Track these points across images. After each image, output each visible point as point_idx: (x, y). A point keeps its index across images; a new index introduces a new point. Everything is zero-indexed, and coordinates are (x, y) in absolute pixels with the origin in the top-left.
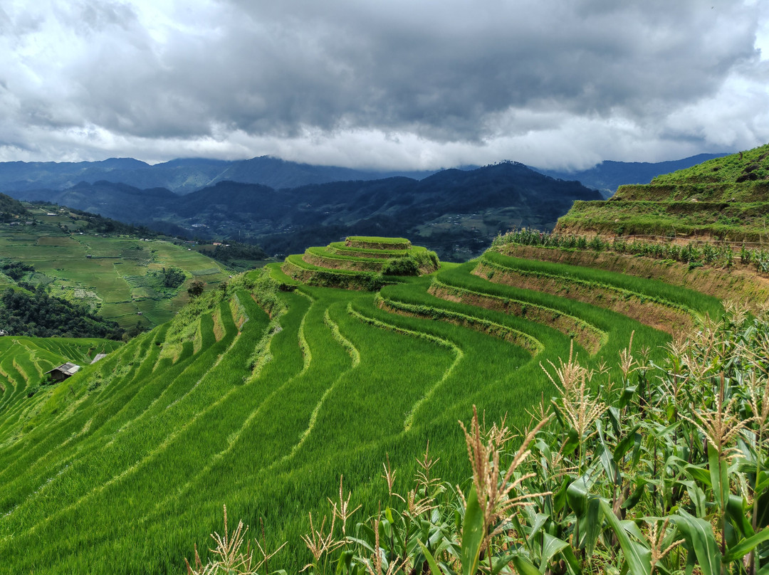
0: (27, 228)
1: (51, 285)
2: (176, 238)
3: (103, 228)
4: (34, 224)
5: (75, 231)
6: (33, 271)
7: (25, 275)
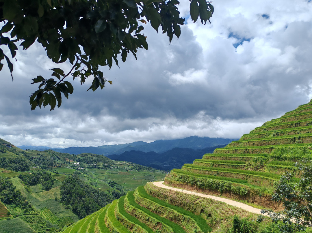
0: (115, 169)
1: (123, 189)
2: (161, 171)
3: (137, 168)
4: (117, 168)
5: (129, 170)
6: (117, 184)
7: (115, 185)
